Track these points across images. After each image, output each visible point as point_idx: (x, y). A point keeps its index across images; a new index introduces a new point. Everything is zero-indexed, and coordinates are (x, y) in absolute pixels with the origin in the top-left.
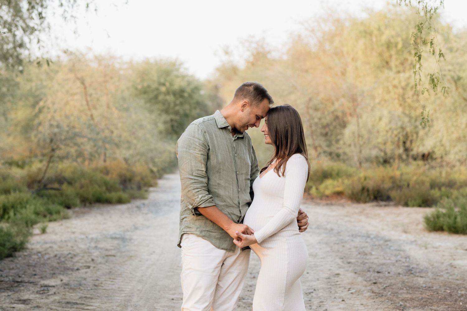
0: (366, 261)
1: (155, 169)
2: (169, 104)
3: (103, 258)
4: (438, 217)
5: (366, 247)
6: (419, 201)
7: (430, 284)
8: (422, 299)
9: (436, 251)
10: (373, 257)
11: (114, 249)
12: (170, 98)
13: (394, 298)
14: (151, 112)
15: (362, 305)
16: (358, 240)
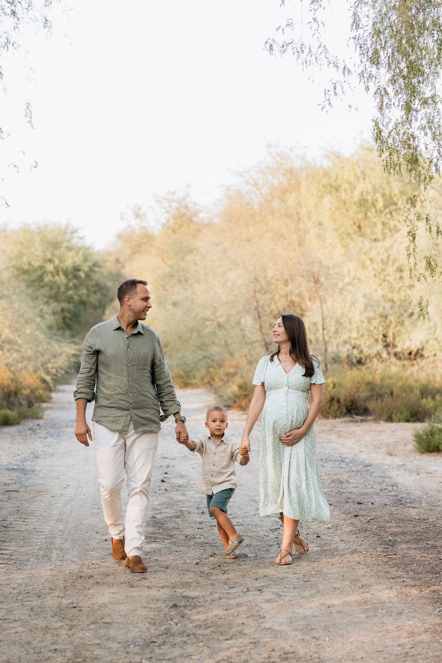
0: (342, 491)
1: (48, 378)
2: (59, 287)
3: (4, 494)
4: (432, 434)
5: (342, 474)
6: (406, 414)
7: (425, 515)
8: (416, 533)
9: (431, 477)
10: (352, 486)
11: (15, 483)
12: (61, 279)
13: (382, 533)
14: (35, 298)
15: (342, 541)
16: (329, 465)
